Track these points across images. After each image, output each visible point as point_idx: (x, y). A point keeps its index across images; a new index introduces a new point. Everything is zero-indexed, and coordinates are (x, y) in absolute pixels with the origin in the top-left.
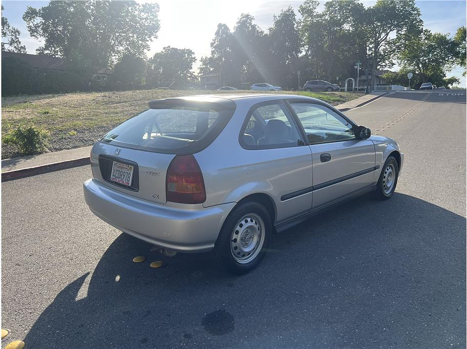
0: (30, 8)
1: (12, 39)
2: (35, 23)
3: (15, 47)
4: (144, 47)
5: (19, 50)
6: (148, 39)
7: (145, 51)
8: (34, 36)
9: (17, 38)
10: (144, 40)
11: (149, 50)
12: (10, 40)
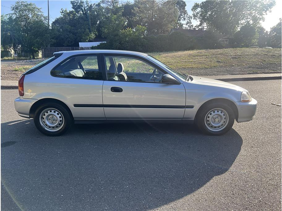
0: (196, 4)
1: (188, 22)
2: (197, 12)
3: (188, 26)
4: (260, 19)
5: (190, 27)
6: (264, 13)
7: (261, 22)
8: (195, 19)
9: (190, 21)
10: (261, 14)
11: (264, 21)
12: (187, 22)
